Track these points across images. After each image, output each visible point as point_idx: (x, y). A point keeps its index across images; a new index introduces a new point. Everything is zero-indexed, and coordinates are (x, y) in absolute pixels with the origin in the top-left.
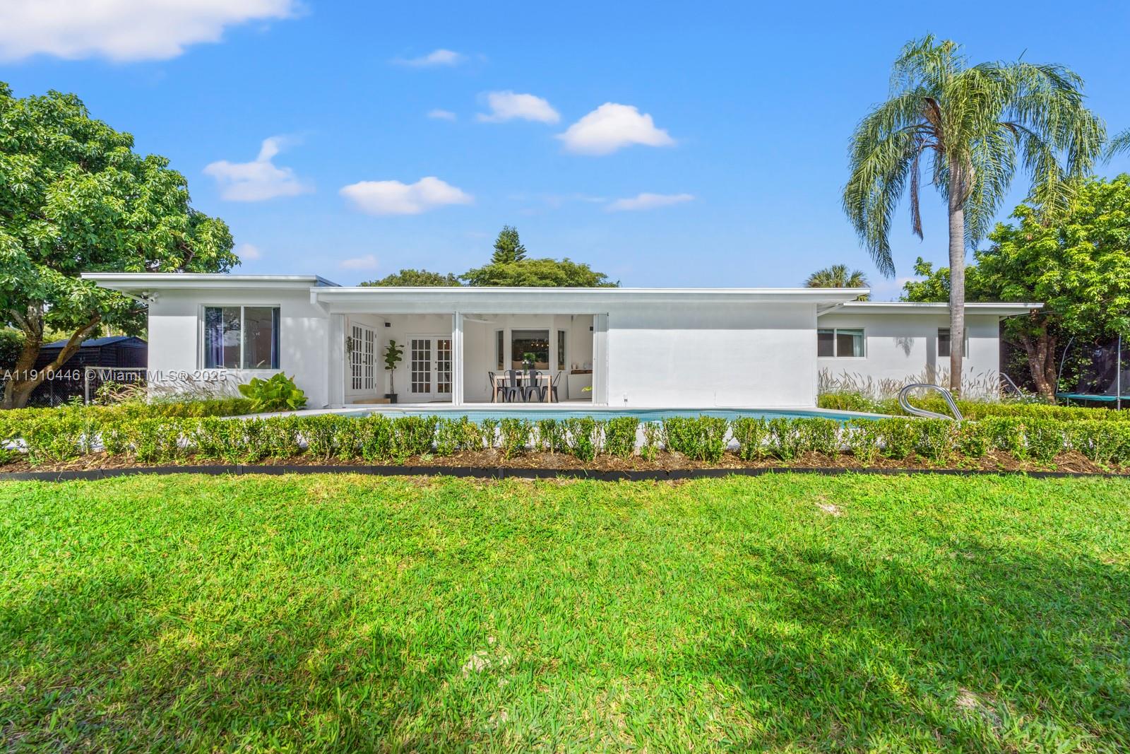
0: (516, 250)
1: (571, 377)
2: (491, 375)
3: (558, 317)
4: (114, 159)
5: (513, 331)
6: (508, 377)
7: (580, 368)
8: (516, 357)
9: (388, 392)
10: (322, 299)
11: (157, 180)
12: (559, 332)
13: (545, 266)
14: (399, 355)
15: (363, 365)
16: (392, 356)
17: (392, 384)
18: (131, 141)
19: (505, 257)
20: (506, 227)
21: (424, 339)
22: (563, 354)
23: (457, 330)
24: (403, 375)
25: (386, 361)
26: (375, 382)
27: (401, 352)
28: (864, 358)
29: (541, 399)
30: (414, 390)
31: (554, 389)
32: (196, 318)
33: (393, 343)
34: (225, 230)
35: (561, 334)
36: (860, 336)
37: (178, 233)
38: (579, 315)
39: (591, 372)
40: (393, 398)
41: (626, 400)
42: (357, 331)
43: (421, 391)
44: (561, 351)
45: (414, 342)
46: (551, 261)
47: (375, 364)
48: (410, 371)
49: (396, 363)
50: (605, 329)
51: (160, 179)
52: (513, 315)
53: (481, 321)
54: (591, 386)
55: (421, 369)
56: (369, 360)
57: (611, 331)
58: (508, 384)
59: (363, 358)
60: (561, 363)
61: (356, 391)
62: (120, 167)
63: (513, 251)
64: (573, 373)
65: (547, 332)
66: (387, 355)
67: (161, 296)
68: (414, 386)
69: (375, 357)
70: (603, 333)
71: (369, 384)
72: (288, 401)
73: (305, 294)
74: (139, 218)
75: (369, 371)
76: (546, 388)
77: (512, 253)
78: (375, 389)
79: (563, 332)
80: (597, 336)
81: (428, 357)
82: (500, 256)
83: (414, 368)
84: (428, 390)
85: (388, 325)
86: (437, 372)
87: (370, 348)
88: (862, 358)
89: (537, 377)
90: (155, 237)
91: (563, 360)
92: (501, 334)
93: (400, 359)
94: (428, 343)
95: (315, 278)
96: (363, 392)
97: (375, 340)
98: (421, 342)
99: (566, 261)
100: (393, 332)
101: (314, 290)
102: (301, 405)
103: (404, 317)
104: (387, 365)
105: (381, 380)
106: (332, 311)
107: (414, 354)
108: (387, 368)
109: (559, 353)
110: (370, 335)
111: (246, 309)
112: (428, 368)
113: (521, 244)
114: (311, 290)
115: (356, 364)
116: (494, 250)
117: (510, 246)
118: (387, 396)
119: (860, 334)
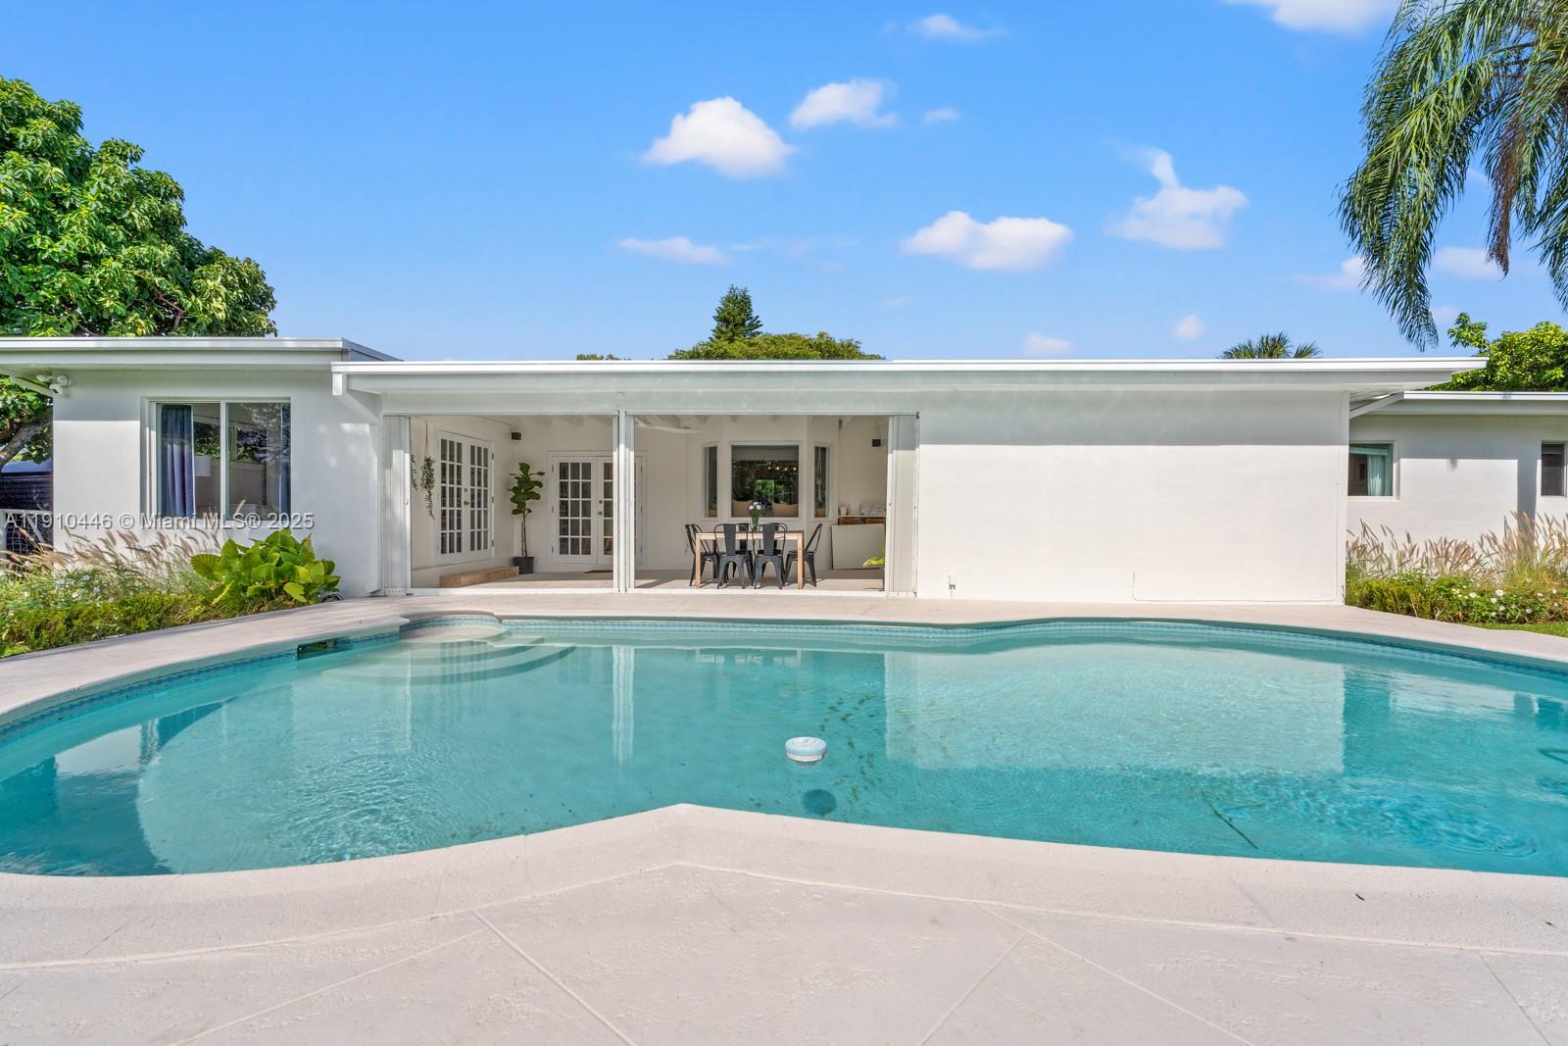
0: (747, 323)
1: (837, 529)
2: (691, 530)
3: (816, 420)
4: (25, 140)
5: (734, 448)
6: (722, 536)
7: (855, 513)
8: (741, 494)
9: (517, 553)
10: (359, 386)
11: (112, 181)
12: (817, 448)
13: (790, 345)
14: (536, 489)
15: (466, 511)
16: (524, 491)
17: (524, 540)
18: (75, 115)
19: (730, 334)
20: (732, 289)
21: (581, 460)
22: (823, 488)
23: (622, 446)
24: (544, 523)
25: (513, 500)
26: (491, 536)
27: (540, 485)
28: (1393, 499)
29: (784, 578)
30: (563, 550)
31: (809, 558)
32: (137, 423)
33: (525, 467)
34: (257, 278)
35: (821, 453)
36: (1383, 457)
37: (149, 275)
38: (856, 418)
39: (882, 520)
40: (524, 566)
41: (952, 587)
42: (450, 449)
43: (575, 552)
44: (819, 482)
45: (563, 468)
46: (798, 338)
47: (492, 507)
48: (556, 518)
49: (529, 503)
50: (912, 445)
51: (117, 181)
52: (734, 418)
53: (677, 430)
54: (882, 555)
55: (575, 513)
56: (479, 499)
57: (924, 450)
58: (722, 548)
59: (466, 497)
60: (821, 504)
61: (449, 557)
62: (34, 153)
63: (743, 324)
64: (842, 522)
65: (796, 448)
66: (515, 489)
67: (75, 384)
68: (563, 542)
69: (492, 493)
70: (908, 453)
71: (477, 542)
72: (289, 588)
73: (324, 378)
74: (68, 247)
75: (478, 521)
76: (793, 555)
77: (742, 328)
78: (492, 550)
79: (824, 449)
80: (894, 458)
81: (587, 493)
82: (722, 333)
83: (564, 512)
84: (587, 551)
85: (516, 436)
86: (602, 518)
87: (479, 477)
88: (1386, 499)
89: (777, 536)
90: (98, 280)
91: (824, 499)
92: (712, 453)
93: (537, 497)
94: (587, 467)
95: (340, 345)
96: (466, 557)
97: (491, 463)
98: (575, 466)
99: (821, 336)
100: (525, 450)
101: (341, 368)
102: (327, 591)
103: (545, 421)
104: (515, 506)
105: (503, 532)
106: (387, 410)
107: (563, 487)
108: (515, 512)
109: (816, 486)
110: (479, 455)
111: (231, 407)
112: (587, 511)
113: (754, 315)
114: (334, 369)
115: (448, 508)
116: (714, 324)
117: (738, 318)
118: (516, 561)
119: (1384, 453)
